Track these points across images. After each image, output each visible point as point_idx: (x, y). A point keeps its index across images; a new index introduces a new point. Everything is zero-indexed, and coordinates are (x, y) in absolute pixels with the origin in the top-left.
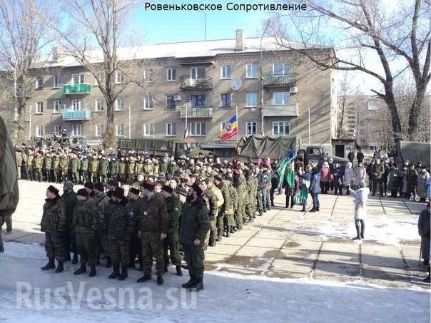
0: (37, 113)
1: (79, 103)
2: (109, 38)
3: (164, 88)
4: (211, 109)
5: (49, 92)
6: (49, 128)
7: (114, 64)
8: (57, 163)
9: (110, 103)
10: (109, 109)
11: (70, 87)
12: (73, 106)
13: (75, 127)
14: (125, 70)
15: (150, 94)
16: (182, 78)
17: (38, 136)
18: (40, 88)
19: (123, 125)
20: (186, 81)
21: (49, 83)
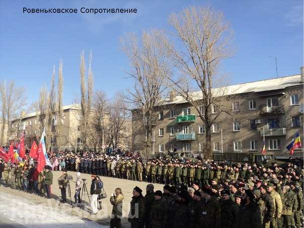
0: (160, 136)
1: (188, 128)
2: (205, 82)
3: (247, 115)
4: (284, 129)
5: (168, 122)
6: (168, 146)
7: (210, 99)
8: (166, 170)
9: (208, 127)
10: (207, 132)
11: (181, 117)
12: (183, 131)
13: (185, 145)
14: (218, 103)
15: (236, 119)
16: (261, 107)
17: (160, 151)
18: (162, 119)
19: (218, 143)
20: (264, 109)
21: (168, 115)
